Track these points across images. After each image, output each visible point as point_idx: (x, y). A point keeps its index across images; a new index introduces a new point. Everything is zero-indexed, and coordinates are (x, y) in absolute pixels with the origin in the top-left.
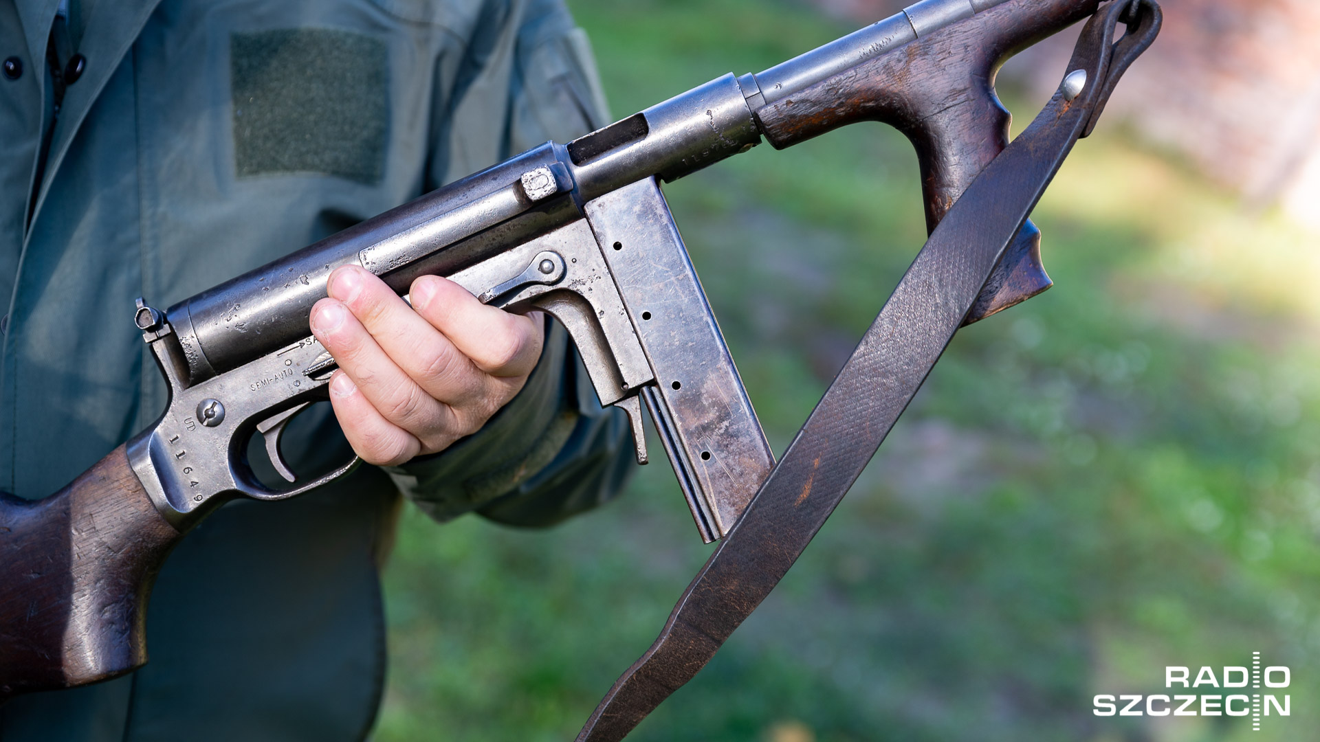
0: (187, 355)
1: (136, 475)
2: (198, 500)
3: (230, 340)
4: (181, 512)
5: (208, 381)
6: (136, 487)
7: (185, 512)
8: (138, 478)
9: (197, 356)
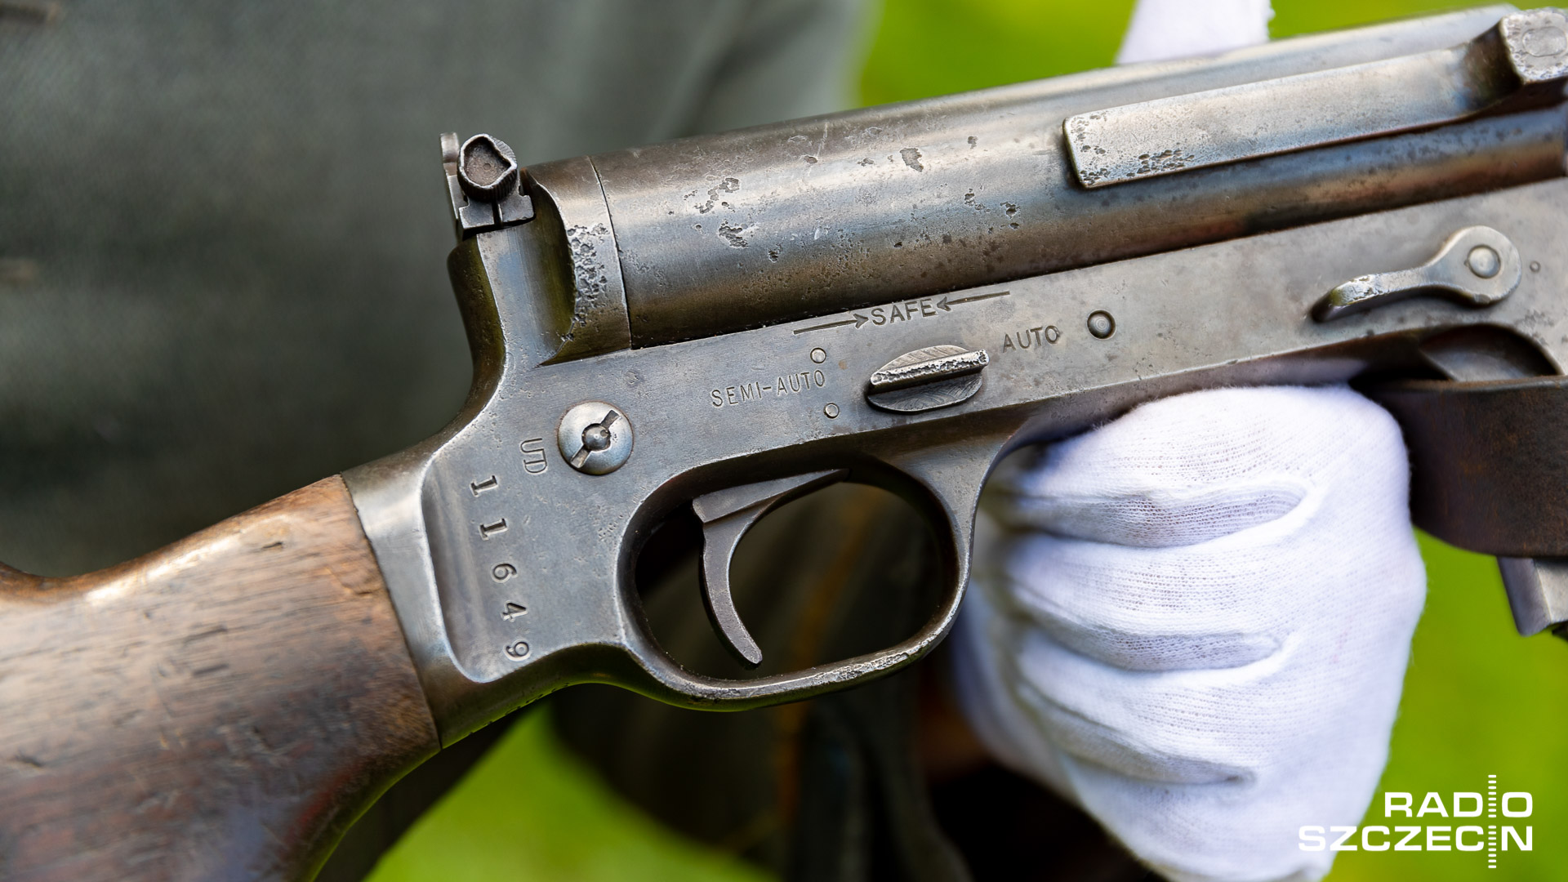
0: (576, 273)
1: (373, 551)
2: (517, 655)
3: (698, 261)
4: (468, 676)
5: (604, 357)
6: (368, 581)
7: (475, 679)
8: (376, 561)
9: (604, 280)
